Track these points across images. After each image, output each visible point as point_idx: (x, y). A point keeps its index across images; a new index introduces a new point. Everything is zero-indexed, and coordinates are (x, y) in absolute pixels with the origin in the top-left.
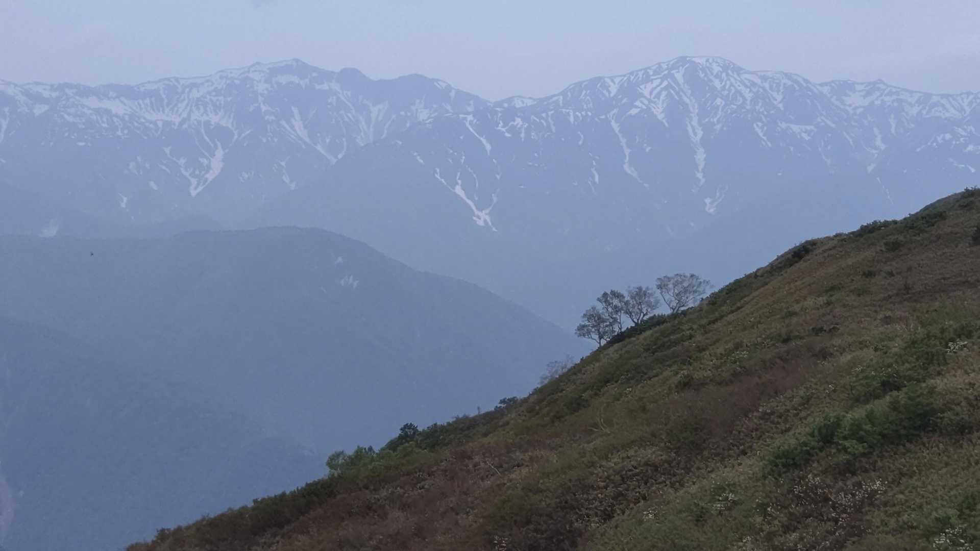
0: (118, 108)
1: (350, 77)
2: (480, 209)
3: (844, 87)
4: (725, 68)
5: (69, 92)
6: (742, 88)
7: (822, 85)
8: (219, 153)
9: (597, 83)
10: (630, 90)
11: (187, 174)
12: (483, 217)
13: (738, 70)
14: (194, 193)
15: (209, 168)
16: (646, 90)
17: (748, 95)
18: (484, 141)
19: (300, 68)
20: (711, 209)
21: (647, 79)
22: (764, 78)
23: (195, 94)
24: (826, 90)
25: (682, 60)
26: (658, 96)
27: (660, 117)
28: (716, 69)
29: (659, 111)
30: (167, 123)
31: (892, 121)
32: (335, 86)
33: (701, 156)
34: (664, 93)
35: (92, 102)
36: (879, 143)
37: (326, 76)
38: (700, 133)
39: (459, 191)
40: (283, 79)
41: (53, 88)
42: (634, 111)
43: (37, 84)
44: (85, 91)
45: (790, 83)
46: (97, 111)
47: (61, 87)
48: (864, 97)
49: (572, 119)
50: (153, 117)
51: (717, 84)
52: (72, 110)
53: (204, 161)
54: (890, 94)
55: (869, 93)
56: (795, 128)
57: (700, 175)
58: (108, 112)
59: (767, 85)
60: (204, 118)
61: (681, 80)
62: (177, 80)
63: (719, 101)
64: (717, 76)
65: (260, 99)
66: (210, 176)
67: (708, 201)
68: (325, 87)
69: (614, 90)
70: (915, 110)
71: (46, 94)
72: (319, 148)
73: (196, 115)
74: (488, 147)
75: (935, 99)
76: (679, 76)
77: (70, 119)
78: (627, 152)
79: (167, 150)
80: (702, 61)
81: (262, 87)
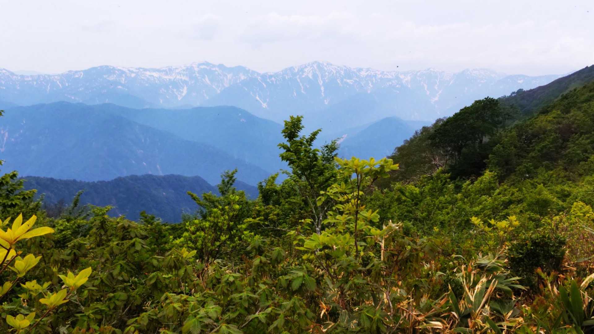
0: (156, 75)
1: (221, 66)
2: (264, 103)
3: (360, 70)
4: (328, 64)
5: (141, 70)
6: (333, 70)
7: (354, 69)
8: (185, 88)
9: (291, 69)
10: (302, 70)
11: (177, 94)
12: (265, 105)
13: (331, 65)
14: (179, 99)
15: (183, 92)
16: (306, 70)
17: (335, 72)
18: (264, 84)
19: (207, 64)
20: (326, 103)
21: (306, 67)
22: (338, 67)
23: (177, 71)
24: (355, 70)
25: (316, 62)
26: (310, 72)
27: (311, 77)
28: (325, 64)
29: (310, 76)
30: (170, 79)
31: (374, 79)
32: (217, 69)
33: (322, 89)
34: (311, 71)
35: (148, 73)
36: (370, 84)
37: (214, 66)
38: (322, 82)
39: (257, 98)
40: (202, 67)
41: (136, 69)
42: (303, 76)
43: (131, 68)
44: (145, 70)
45: (345, 68)
46: (150, 76)
47: (139, 69)
48: (366, 72)
49: (287, 78)
50: (166, 77)
51: (325, 68)
52: (143, 75)
53: (182, 90)
54: (373, 71)
55: (367, 71)
56: (348, 81)
57: (323, 94)
58: (153, 76)
59: (339, 69)
60: (180, 78)
61: (315, 67)
62: (171, 67)
63: (327, 73)
64: (326, 66)
65: (196, 73)
66: (184, 94)
67: (325, 101)
68: (214, 69)
69: (296, 70)
70: (380, 76)
71: (135, 71)
72: (214, 86)
73: (178, 77)
74: (265, 86)
75: (385, 73)
76: (315, 66)
77: (143, 78)
78: (302, 87)
79: (171, 87)
80: (321, 62)
81: (196, 69)
